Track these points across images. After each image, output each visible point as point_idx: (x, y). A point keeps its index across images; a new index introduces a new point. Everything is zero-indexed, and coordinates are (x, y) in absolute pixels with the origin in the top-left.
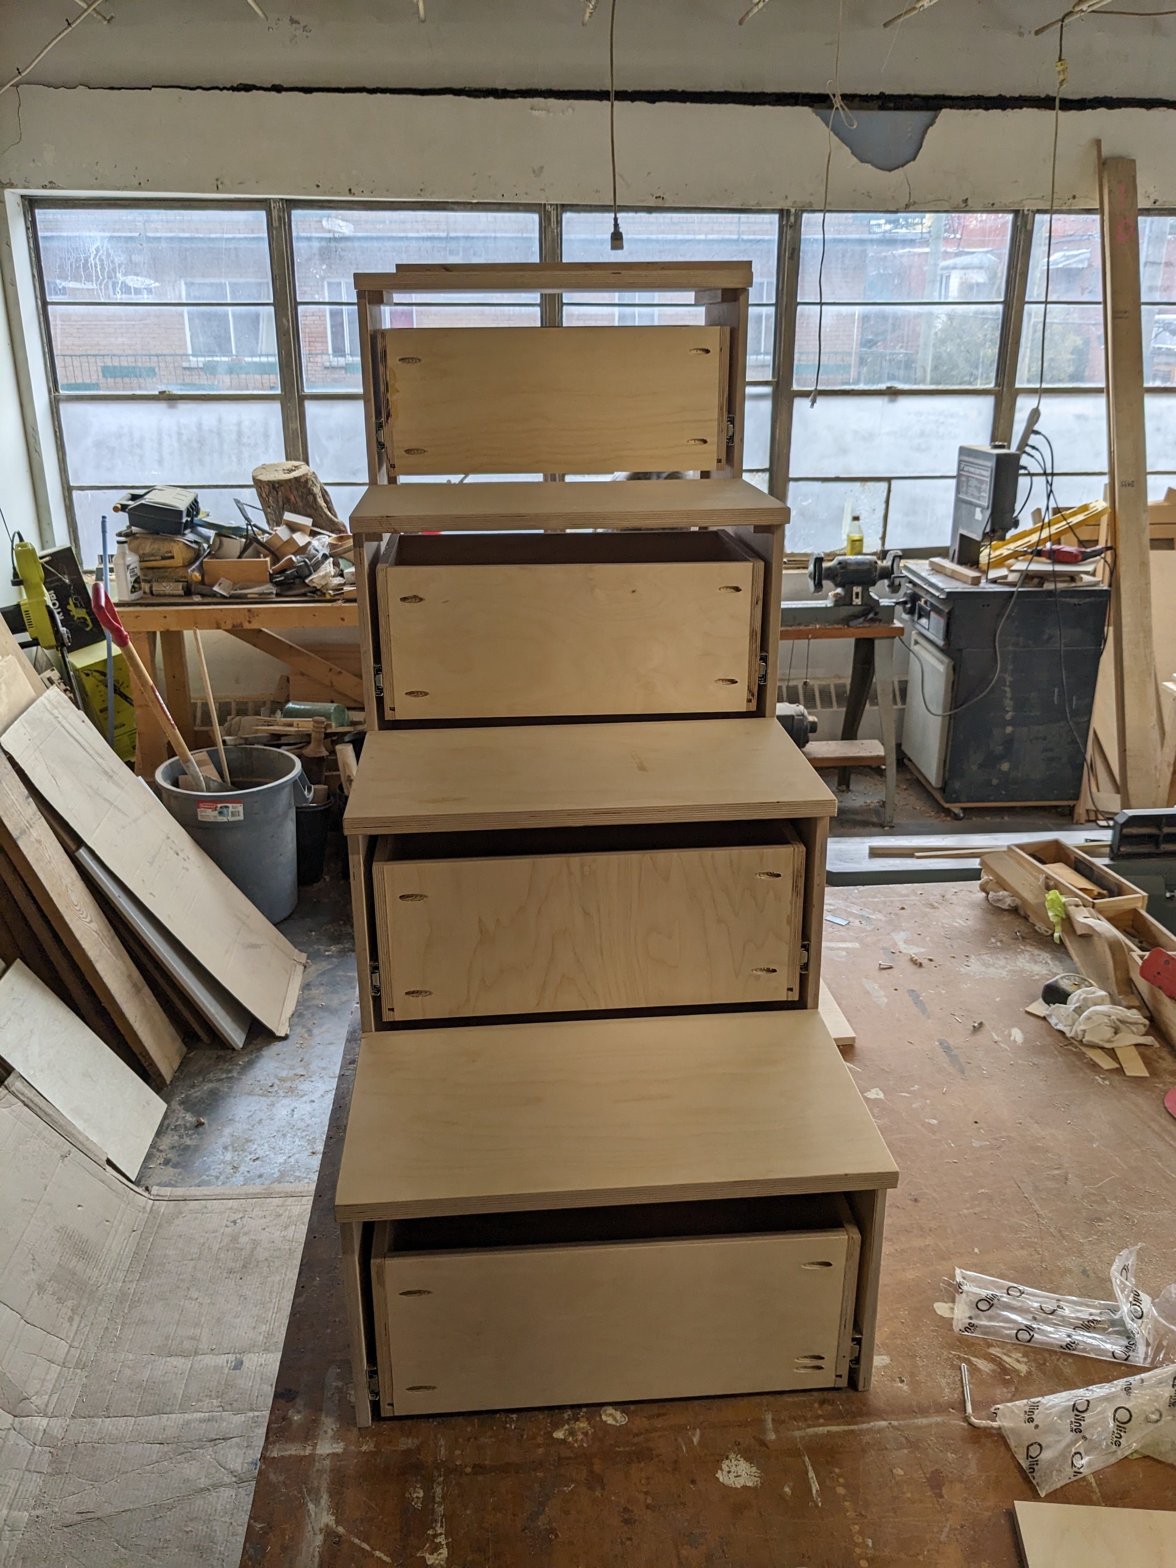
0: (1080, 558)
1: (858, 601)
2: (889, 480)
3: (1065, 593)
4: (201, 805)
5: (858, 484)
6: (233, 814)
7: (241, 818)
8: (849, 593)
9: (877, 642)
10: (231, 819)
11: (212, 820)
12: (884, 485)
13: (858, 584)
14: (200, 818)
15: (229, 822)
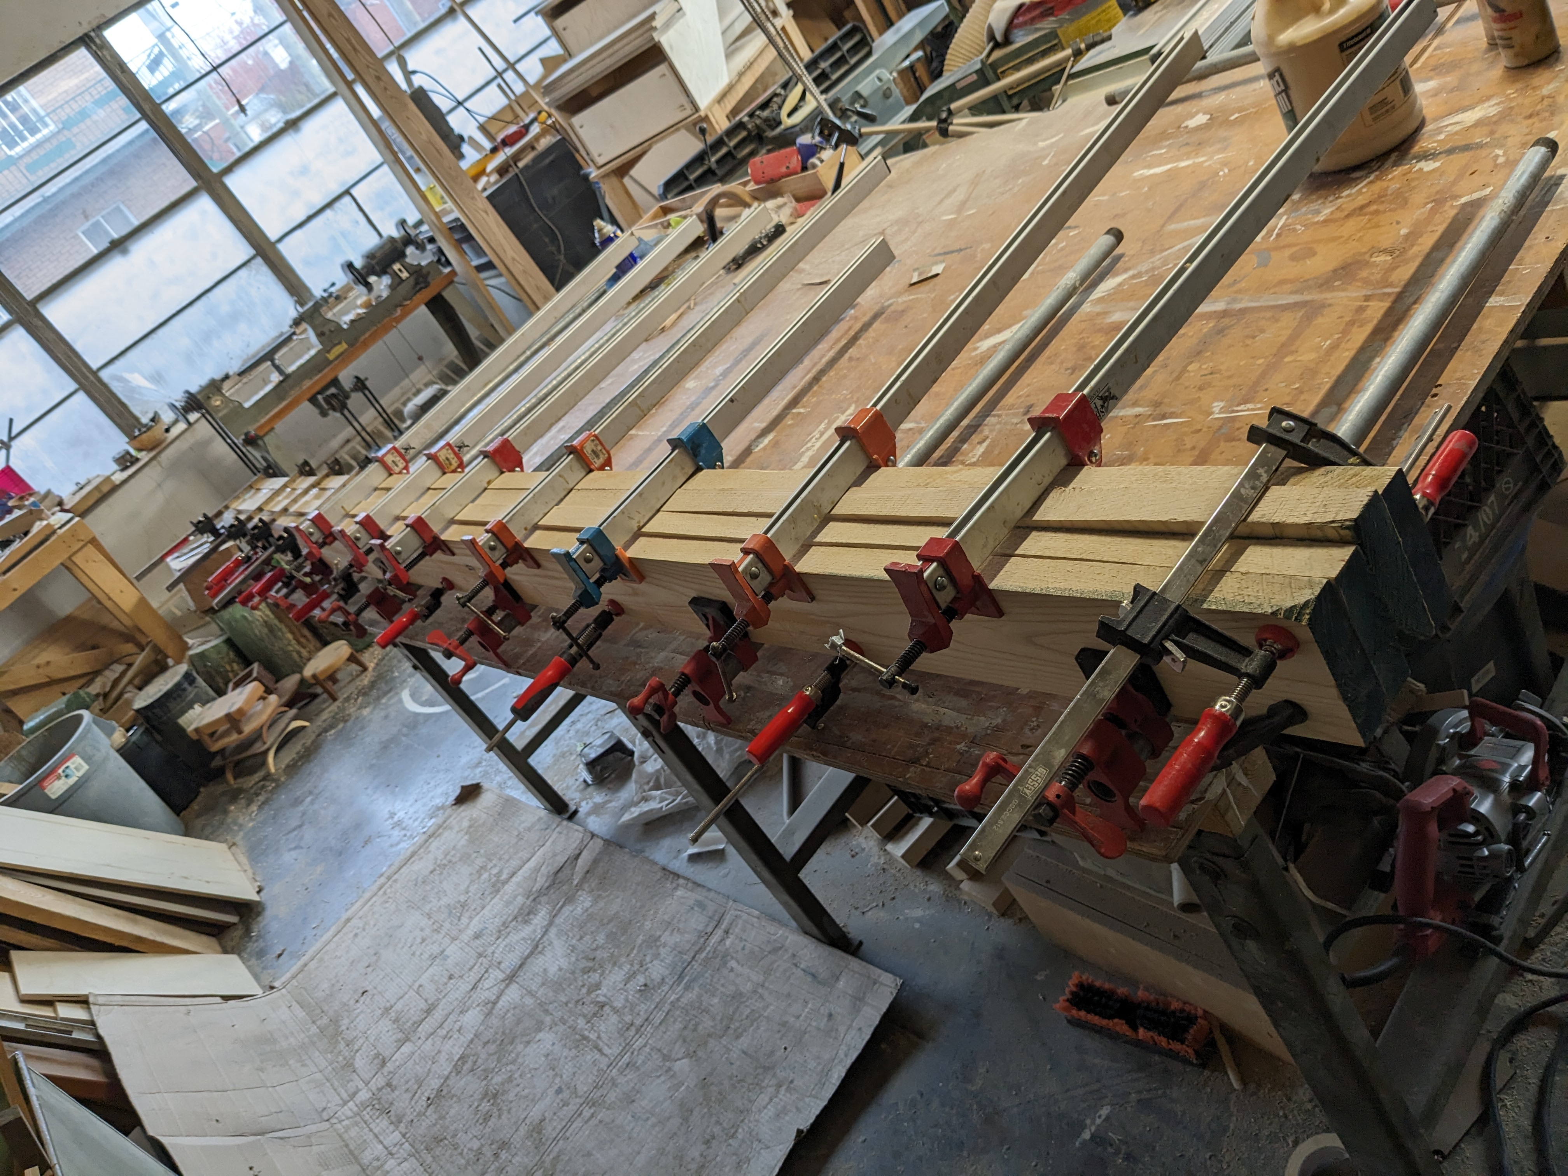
0: (524, 131)
1: (405, 275)
2: (347, 192)
3: (536, 160)
4: (45, 784)
5: (328, 213)
6: (77, 769)
7: (86, 767)
8: (395, 275)
9: (445, 294)
10: (80, 774)
11: (65, 788)
12: (347, 199)
13: (394, 261)
14: (53, 797)
15: (80, 778)
